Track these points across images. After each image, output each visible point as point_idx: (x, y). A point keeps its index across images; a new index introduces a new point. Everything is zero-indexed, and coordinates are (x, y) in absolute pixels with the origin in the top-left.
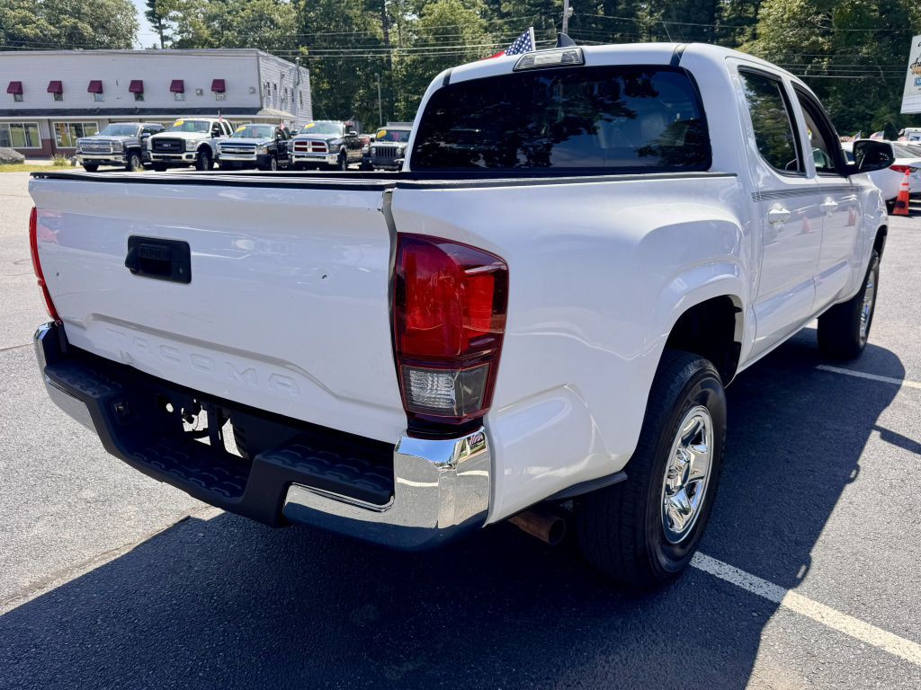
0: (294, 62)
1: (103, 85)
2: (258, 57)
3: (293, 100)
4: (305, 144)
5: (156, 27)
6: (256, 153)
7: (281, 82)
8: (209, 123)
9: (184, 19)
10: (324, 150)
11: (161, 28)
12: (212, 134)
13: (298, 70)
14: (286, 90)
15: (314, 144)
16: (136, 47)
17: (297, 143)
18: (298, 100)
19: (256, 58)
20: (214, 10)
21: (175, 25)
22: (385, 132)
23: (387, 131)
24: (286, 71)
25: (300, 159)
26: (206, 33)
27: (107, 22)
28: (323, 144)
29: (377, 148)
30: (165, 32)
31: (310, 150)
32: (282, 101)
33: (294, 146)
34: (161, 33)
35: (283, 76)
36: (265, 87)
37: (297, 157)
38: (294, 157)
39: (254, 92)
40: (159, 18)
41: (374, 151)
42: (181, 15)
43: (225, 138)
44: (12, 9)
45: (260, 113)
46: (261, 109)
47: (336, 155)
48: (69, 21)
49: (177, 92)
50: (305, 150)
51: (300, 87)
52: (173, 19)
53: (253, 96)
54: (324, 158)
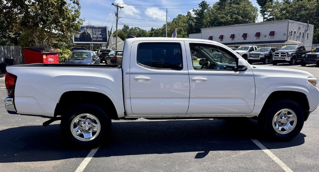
0: (307, 22)
1: (235, 36)
2: (288, 22)
3: (303, 37)
4: (278, 54)
5: (262, 15)
6: (260, 57)
7: (298, 30)
8: (249, 47)
9: (272, 11)
10: (285, 56)
11: (264, 15)
12: (249, 51)
13: (308, 25)
14: (300, 33)
15: (281, 54)
16: (256, 22)
17: (275, 54)
18: (306, 36)
19: (288, 23)
20: (284, 7)
21: (269, 13)
22: (316, 49)
23: (316, 48)
24: (301, 26)
25: (275, 59)
26: (279, 15)
27: (247, 15)
28: (285, 54)
29: (308, 55)
30: (266, 16)
31: (280, 56)
32: (297, 37)
33: (274, 54)
34: (264, 17)
35: (299, 28)
36: (290, 33)
37: (275, 58)
38: (273, 58)
39: (285, 35)
40: (264, 12)
41: (307, 56)
42: (271, 10)
43: (252, 52)
44: (220, 15)
45: (286, 42)
46: (286, 41)
47: (290, 58)
48: (235, 16)
49: (258, 36)
50: (278, 56)
51: (308, 32)
52: (269, 12)
53: (285, 36)
54: (285, 58)
